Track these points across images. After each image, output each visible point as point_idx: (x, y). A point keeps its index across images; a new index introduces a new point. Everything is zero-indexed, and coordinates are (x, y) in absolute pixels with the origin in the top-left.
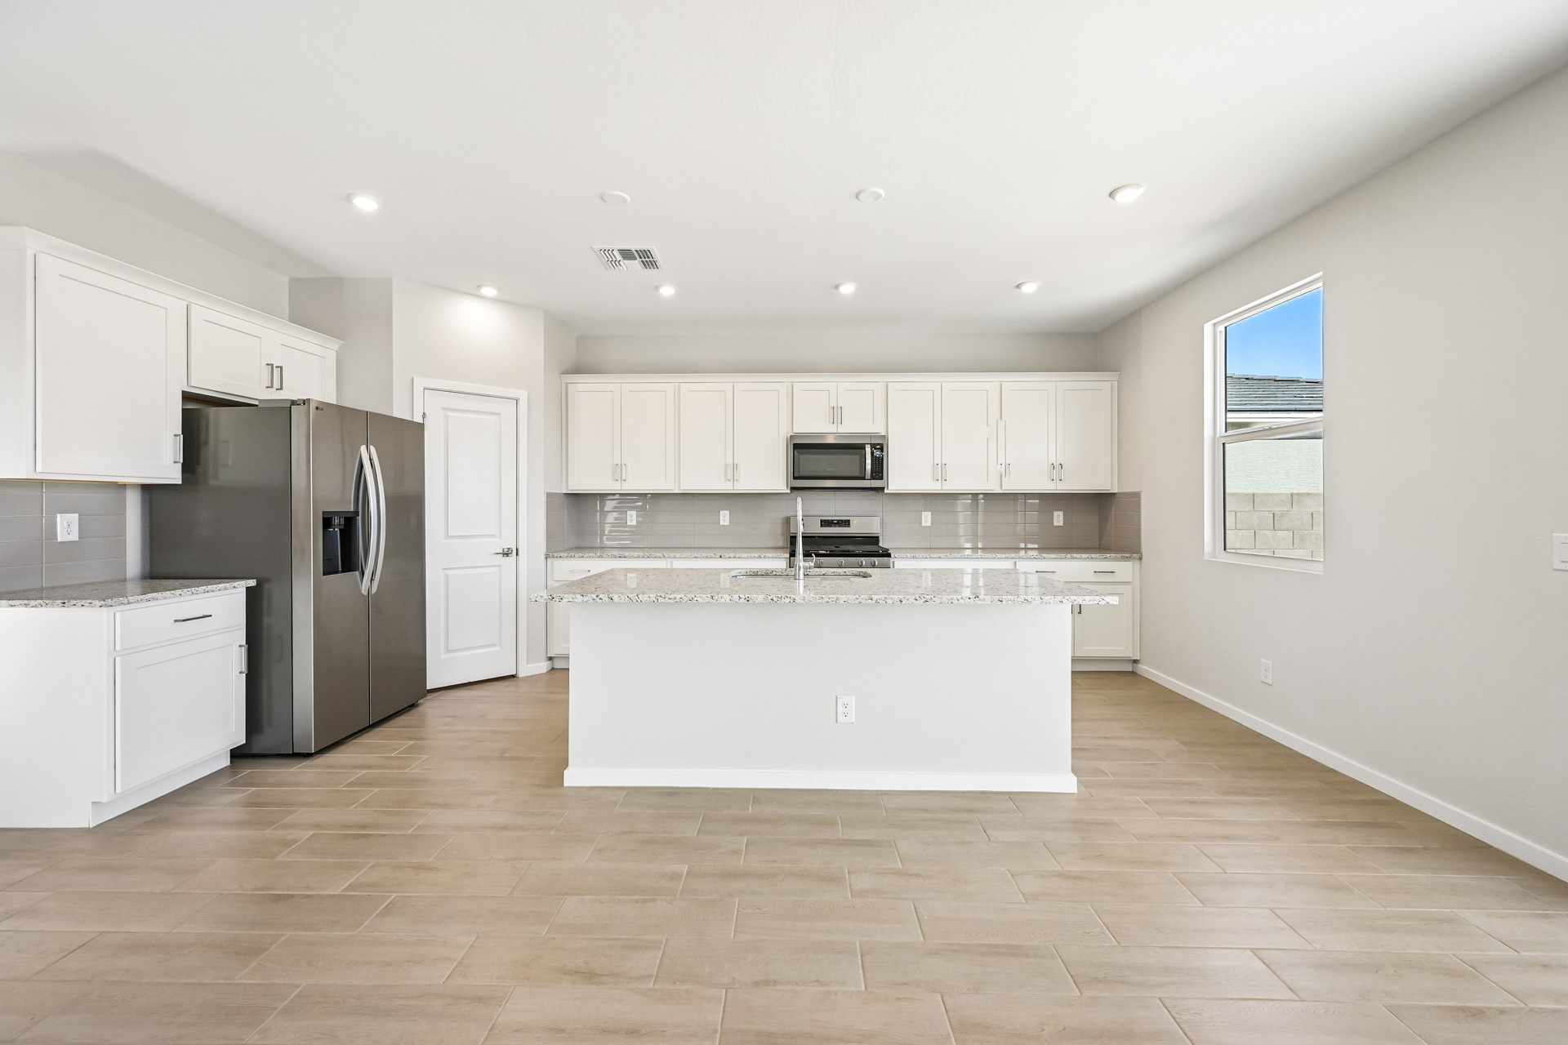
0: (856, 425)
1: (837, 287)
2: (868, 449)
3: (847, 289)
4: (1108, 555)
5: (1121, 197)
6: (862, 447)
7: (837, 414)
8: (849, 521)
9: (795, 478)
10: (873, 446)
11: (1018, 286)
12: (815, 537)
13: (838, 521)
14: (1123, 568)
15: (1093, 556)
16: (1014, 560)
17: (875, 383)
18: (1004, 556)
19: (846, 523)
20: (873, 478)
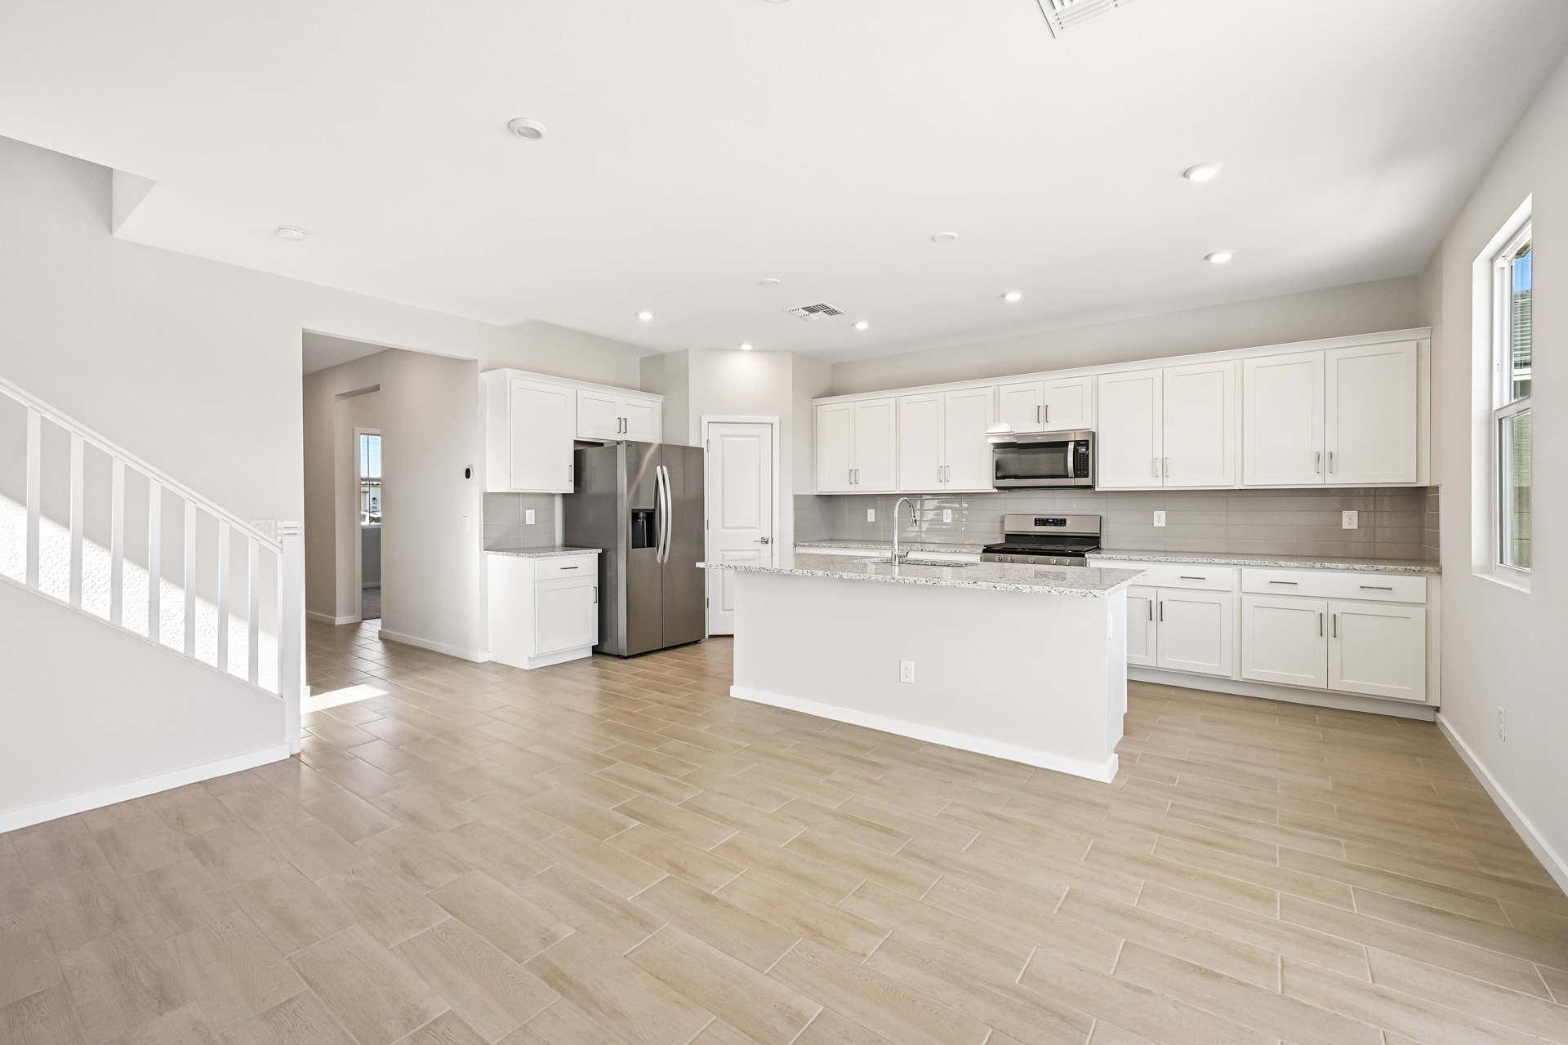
0: (1064, 422)
1: (1003, 296)
2: (1071, 446)
3: (1013, 297)
4: (1381, 567)
5: (1195, 176)
6: (1066, 444)
7: (1042, 413)
8: (1065, 520)
9: (997, 478)
10: (1078, 443)
11: (1207, 258)
12: (1030, 535)
13: (1053, 520)
14: (1408, 585)
15: (1356, 566)
16: (1241, 567)
17: (1083, 378)
18: (1223, 561)
19: (1062, 522)
20: (1076, 476)
